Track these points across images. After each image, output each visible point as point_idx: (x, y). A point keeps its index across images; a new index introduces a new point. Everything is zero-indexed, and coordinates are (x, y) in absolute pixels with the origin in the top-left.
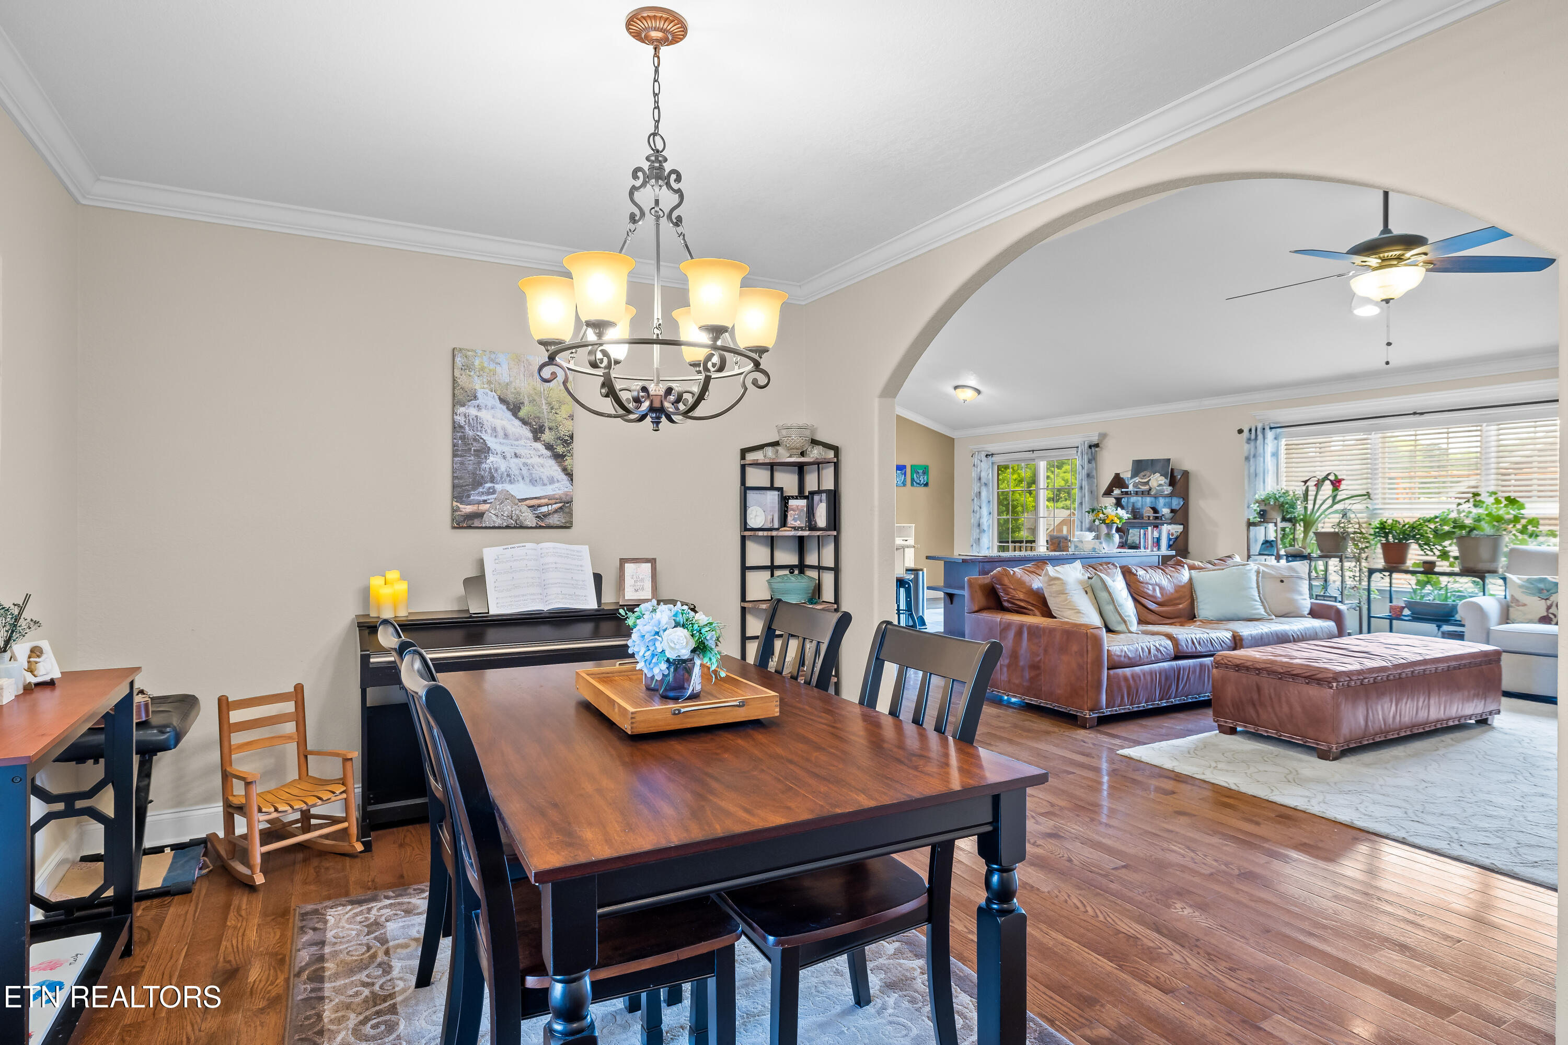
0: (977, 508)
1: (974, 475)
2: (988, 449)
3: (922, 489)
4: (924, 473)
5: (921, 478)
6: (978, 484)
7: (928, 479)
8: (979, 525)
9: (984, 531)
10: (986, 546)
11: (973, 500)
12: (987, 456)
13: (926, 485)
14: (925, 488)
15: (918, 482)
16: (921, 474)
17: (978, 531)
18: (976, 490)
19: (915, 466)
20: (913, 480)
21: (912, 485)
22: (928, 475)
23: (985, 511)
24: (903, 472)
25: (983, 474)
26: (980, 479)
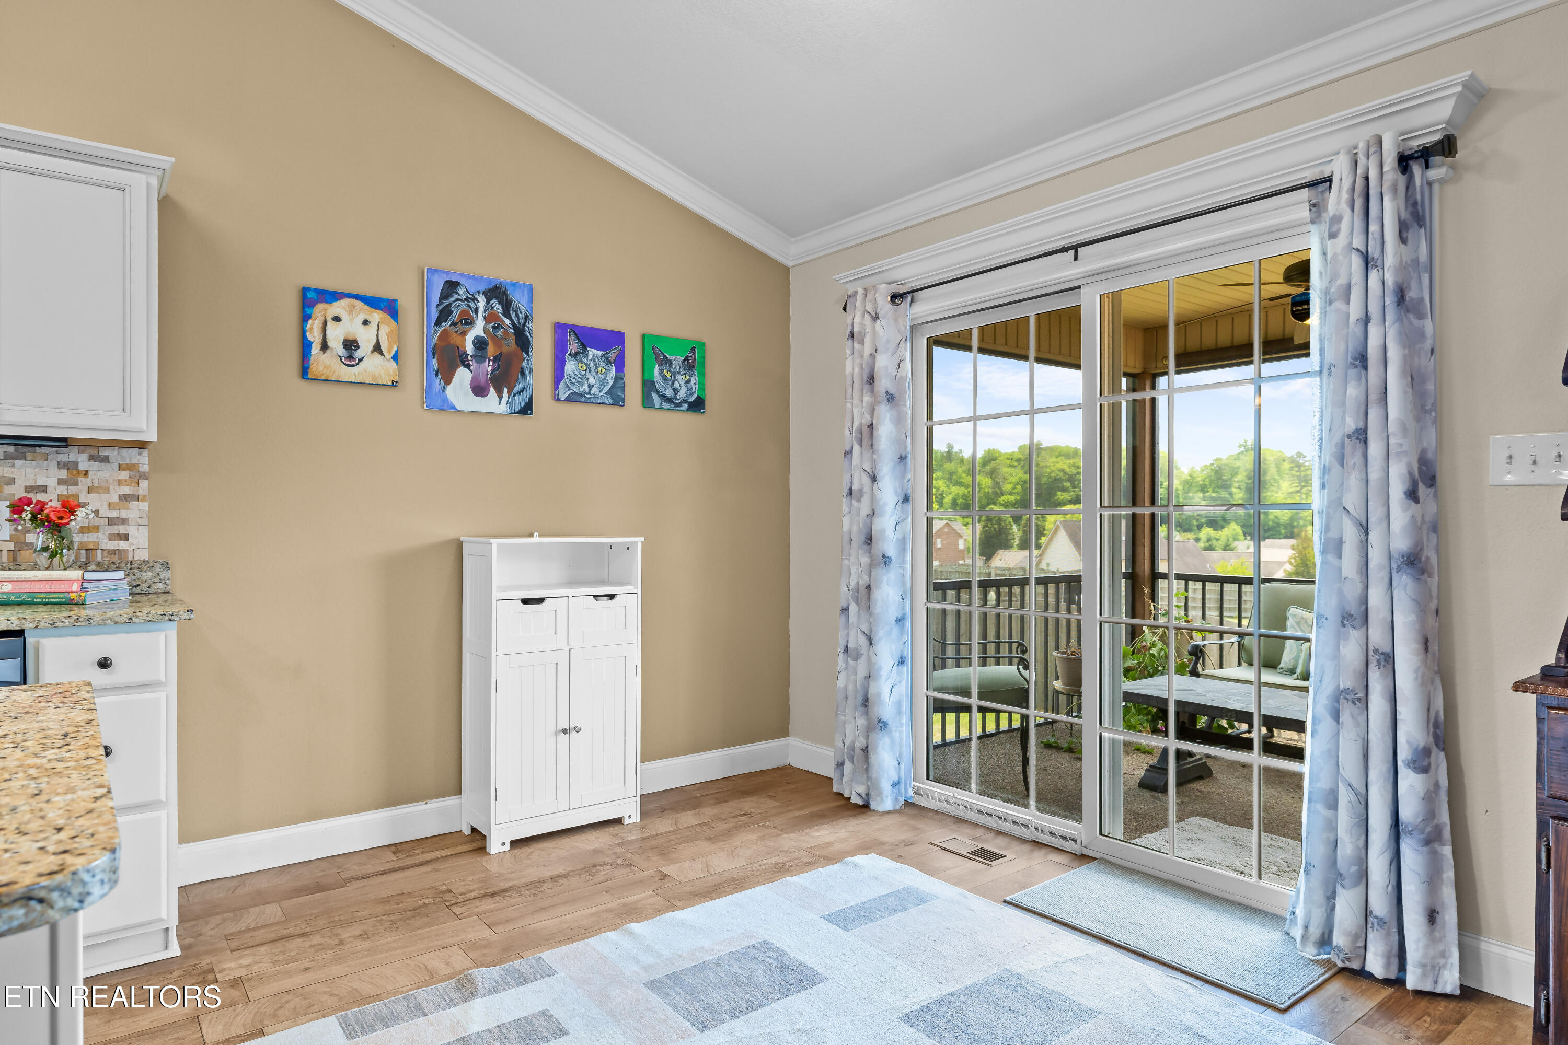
0: (860, 481)
1: (852, 368)
2: (898, 275)
3: (685, 420)
4: (690, 364)
5: (680, 381)
6: (867, 399)
7: (702, 388)
8: (869, 540)
9: (886, 560)
10: (893, 613)
11: (848, 453)
12: (895, 298)
13: (698, 405)
14: (692, 417)
15: (669, 393)
16: (677, 367)
17: (865, 560)
18: (859, 418)
19: (658, 337)
20: (648, 386)
21: (647, 402)
22: (703, 374)
23: (888, 492)
24: (612, 355)
25: (883, 363)
26: (871, 379)
